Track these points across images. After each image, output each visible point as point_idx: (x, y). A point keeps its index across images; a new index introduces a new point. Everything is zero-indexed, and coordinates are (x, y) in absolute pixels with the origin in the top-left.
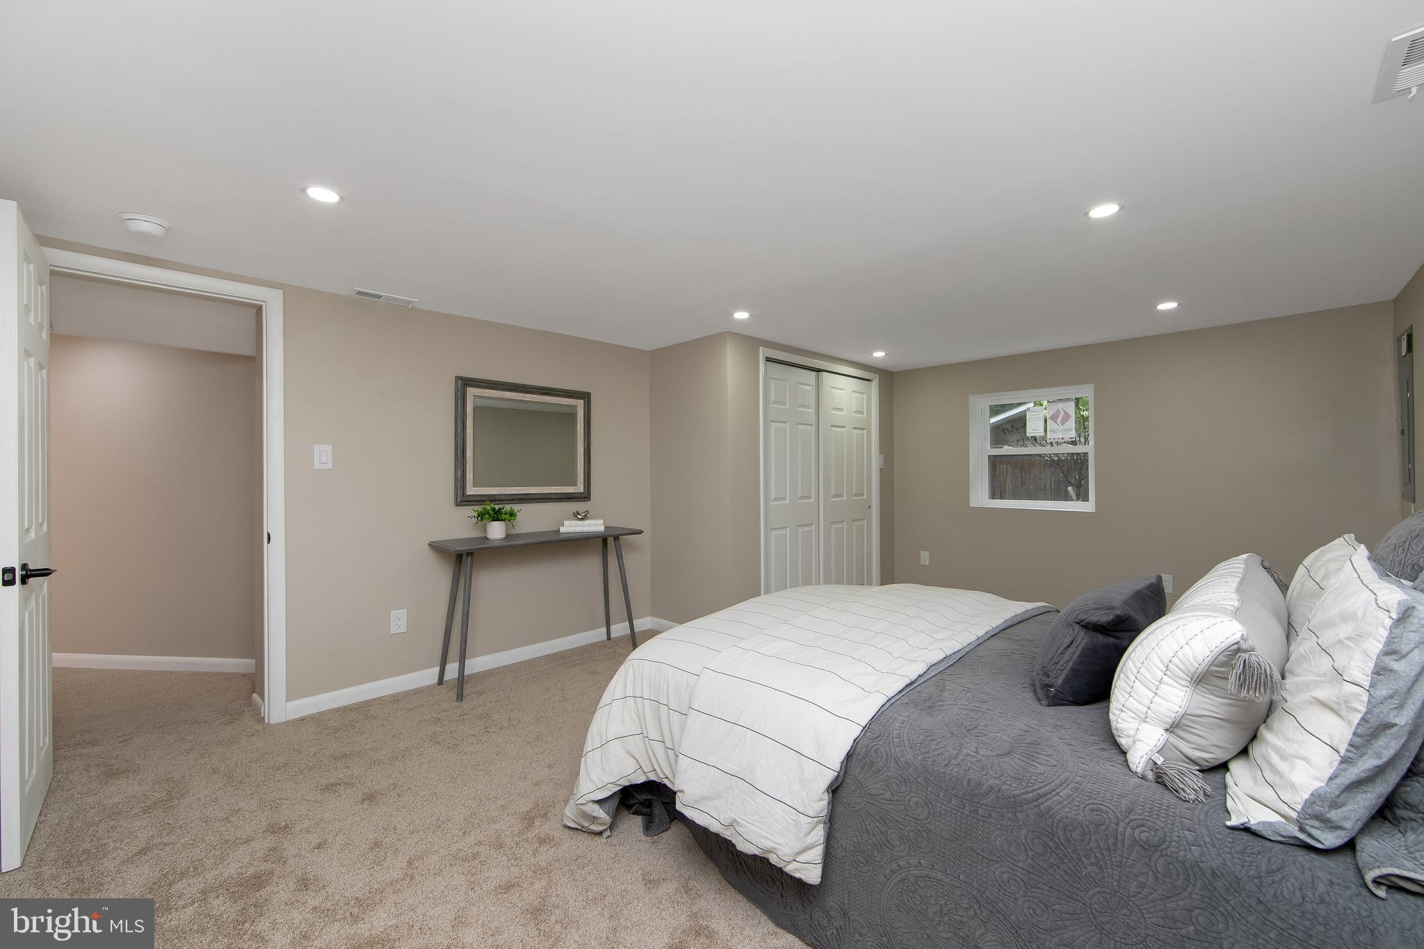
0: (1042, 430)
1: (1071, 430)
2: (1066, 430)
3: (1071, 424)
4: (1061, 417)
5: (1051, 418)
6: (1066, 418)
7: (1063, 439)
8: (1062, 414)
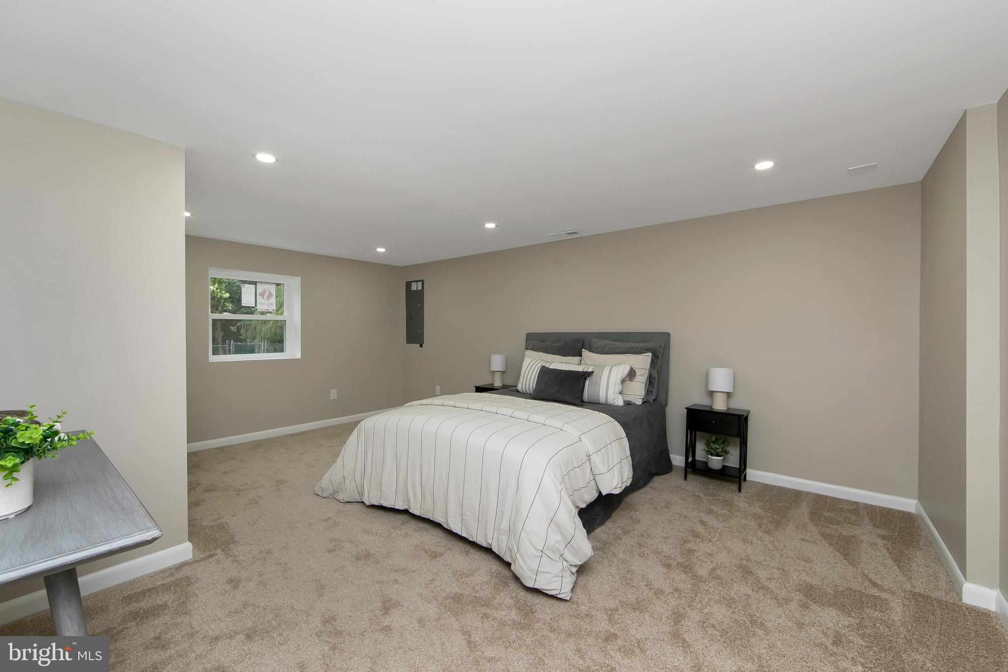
0: (254, 303)
1: (272, 304)
2: (270, 304)
3: (273, 300)
4: (266, 295)
5: (260, 294)
6: (270, 296)
7: (268, 310)
8: (267, 293)
